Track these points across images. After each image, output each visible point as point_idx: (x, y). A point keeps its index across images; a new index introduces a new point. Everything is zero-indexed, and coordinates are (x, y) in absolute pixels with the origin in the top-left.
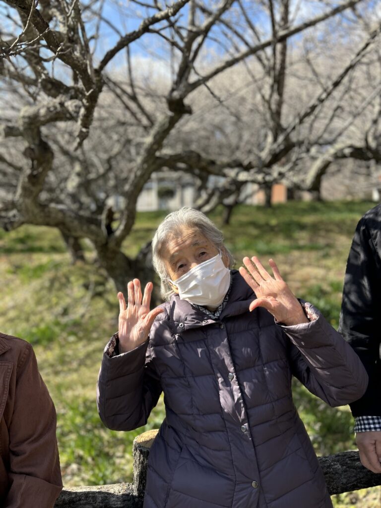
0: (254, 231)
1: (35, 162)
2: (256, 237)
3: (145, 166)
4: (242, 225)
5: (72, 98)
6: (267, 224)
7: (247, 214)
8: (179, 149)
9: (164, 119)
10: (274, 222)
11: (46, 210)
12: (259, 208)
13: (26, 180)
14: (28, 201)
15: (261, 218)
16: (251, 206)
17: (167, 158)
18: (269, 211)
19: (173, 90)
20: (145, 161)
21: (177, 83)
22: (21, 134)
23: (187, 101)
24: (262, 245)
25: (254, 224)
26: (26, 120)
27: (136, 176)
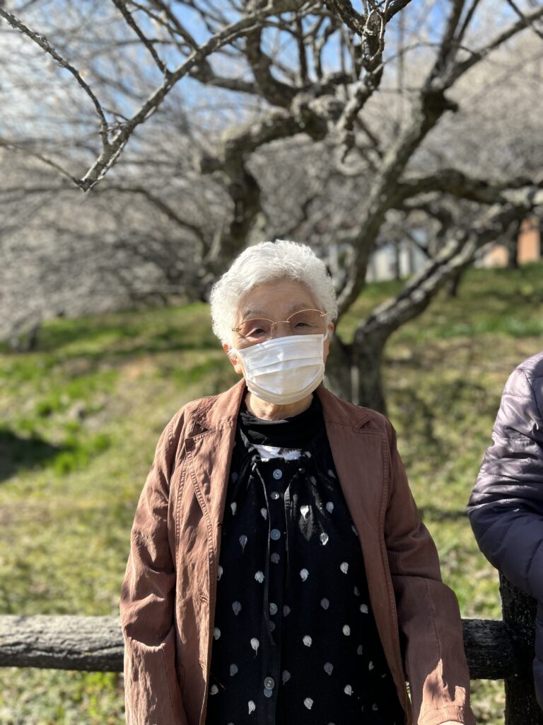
0: (500, 305)
1: (240, 205)
2: (505, 313)
3: (384, 198)
4: (477, 296)
5: (317, 96)
6: (518, 293)
7: (480, 281)
8: (432, 169)
9: (414, 125)
10: (527, 289)
12: (498, 271)
13: (228, 230)
15: (507, 286)
16: (483, 270)
17: (415, 184)
18: (517, 274)
19: (432, 77)
20: (383, 191)
21: (439, 67)
22: (221, 168)
23: (450, 94)
24: (515, 324)
25: (496, 294)
26: (232, 146)
27: (370, 215)
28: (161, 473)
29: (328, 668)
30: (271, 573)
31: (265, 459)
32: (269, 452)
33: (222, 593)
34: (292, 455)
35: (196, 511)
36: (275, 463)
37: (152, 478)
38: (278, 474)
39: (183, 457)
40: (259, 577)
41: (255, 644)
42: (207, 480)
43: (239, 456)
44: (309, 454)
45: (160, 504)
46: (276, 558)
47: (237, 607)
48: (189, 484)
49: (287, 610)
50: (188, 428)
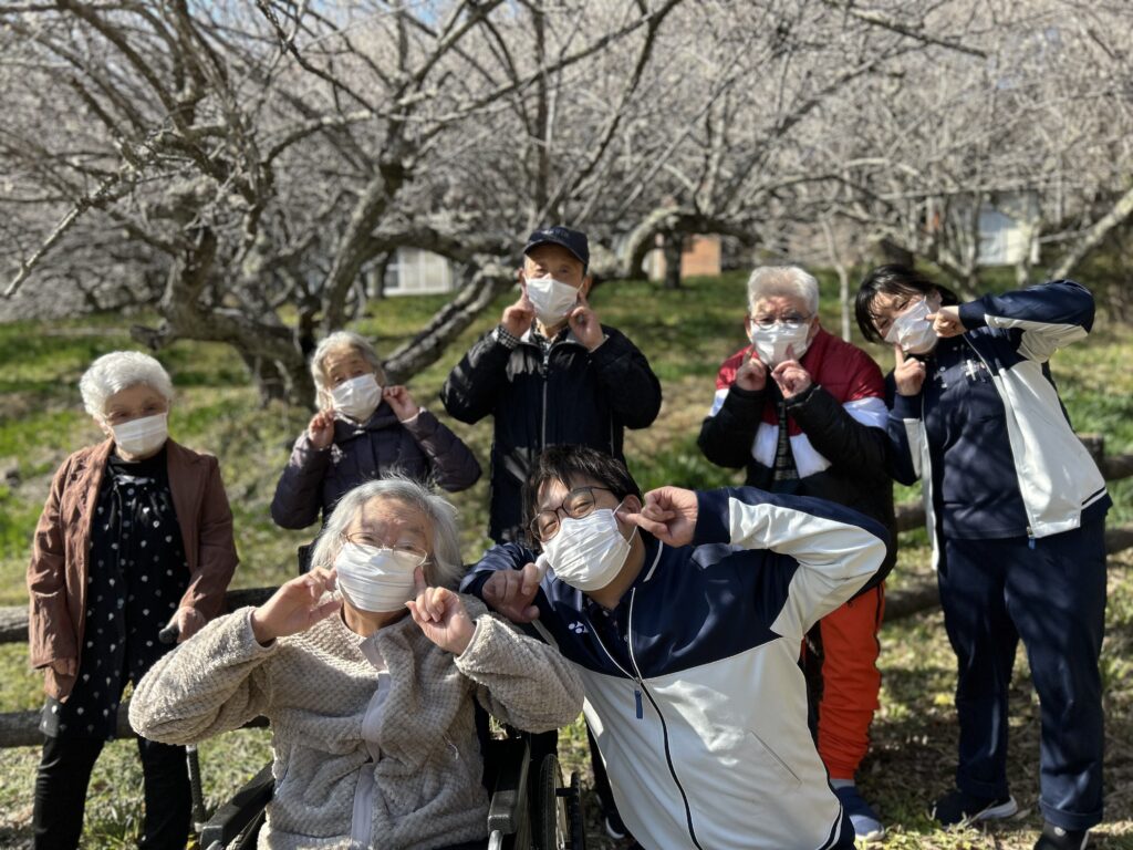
8: (403, 227)
11: (209, 318)
13: (179, 278)
14: (183, 307)
17: (387, 239)
20: (353, 245)
26: (178, 199)
28: (55, 494)
29: (158, 593)
30: (122, 543)
31: (122, 483)
32: (127, 479)
33: (92, 556)
34: (140, 481)
35: (77, 514)
36: (129, 485)
37: (50, 499)
38: (131, 492)
39: (70, 484)
40: (115, 546)
41: (112, 582)
42: (85, 496)
43: (106, 483)
44: (153, 481)
45: (54, 514)
46: (126, 536)
47: (101, 563)
48: (72, 500)
49: (132, 563)
50: (74, 467)
